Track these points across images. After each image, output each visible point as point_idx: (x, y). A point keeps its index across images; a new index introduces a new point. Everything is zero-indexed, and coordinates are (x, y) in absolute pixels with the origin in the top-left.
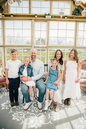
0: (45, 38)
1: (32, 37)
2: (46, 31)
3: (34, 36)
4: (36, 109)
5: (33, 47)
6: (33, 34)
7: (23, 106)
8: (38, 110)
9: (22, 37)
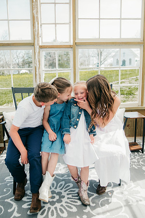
0: (68, 22)
1: (34, 20)
2: (68, 5)
3: (37, 18)
4: (49, 208)
5: (37, 47)
6: (35, 11)
7: (12, 202)
8: (55, 213)
9: (8, 20)
